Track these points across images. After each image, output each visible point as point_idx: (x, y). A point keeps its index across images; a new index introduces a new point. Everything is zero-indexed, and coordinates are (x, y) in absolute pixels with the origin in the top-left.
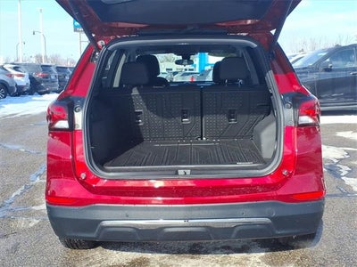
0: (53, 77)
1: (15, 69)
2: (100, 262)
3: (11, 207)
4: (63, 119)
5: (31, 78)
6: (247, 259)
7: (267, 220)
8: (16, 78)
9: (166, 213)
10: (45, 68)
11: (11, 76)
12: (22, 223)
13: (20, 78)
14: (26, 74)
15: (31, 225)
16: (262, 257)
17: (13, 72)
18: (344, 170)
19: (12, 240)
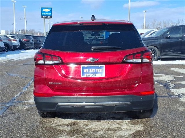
0: (31, 41)
1: (12, 37)
2: (56, 123)
3: (15, 101)
4: (41, 60)
5: (20, 42)
6: (122, 122)
7: (129, 103)
8: (13, 41)
9: (86, 100)
10: (27, 36)
11: (10, 40)
12: (20, 108)
13: (15, 42)
14: (18, 40)
15: (25, 109)
16: (129, 121)
17: (12, 39)
18: (172, 85)
19: (17, 115)
